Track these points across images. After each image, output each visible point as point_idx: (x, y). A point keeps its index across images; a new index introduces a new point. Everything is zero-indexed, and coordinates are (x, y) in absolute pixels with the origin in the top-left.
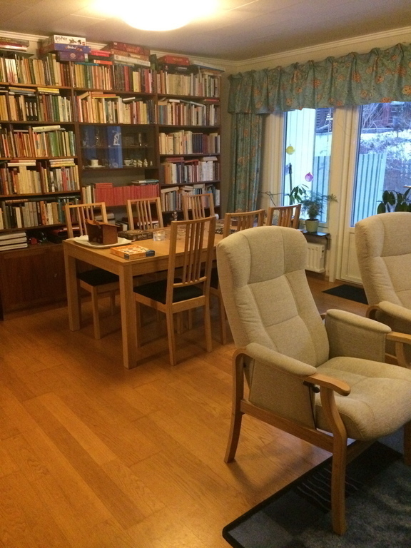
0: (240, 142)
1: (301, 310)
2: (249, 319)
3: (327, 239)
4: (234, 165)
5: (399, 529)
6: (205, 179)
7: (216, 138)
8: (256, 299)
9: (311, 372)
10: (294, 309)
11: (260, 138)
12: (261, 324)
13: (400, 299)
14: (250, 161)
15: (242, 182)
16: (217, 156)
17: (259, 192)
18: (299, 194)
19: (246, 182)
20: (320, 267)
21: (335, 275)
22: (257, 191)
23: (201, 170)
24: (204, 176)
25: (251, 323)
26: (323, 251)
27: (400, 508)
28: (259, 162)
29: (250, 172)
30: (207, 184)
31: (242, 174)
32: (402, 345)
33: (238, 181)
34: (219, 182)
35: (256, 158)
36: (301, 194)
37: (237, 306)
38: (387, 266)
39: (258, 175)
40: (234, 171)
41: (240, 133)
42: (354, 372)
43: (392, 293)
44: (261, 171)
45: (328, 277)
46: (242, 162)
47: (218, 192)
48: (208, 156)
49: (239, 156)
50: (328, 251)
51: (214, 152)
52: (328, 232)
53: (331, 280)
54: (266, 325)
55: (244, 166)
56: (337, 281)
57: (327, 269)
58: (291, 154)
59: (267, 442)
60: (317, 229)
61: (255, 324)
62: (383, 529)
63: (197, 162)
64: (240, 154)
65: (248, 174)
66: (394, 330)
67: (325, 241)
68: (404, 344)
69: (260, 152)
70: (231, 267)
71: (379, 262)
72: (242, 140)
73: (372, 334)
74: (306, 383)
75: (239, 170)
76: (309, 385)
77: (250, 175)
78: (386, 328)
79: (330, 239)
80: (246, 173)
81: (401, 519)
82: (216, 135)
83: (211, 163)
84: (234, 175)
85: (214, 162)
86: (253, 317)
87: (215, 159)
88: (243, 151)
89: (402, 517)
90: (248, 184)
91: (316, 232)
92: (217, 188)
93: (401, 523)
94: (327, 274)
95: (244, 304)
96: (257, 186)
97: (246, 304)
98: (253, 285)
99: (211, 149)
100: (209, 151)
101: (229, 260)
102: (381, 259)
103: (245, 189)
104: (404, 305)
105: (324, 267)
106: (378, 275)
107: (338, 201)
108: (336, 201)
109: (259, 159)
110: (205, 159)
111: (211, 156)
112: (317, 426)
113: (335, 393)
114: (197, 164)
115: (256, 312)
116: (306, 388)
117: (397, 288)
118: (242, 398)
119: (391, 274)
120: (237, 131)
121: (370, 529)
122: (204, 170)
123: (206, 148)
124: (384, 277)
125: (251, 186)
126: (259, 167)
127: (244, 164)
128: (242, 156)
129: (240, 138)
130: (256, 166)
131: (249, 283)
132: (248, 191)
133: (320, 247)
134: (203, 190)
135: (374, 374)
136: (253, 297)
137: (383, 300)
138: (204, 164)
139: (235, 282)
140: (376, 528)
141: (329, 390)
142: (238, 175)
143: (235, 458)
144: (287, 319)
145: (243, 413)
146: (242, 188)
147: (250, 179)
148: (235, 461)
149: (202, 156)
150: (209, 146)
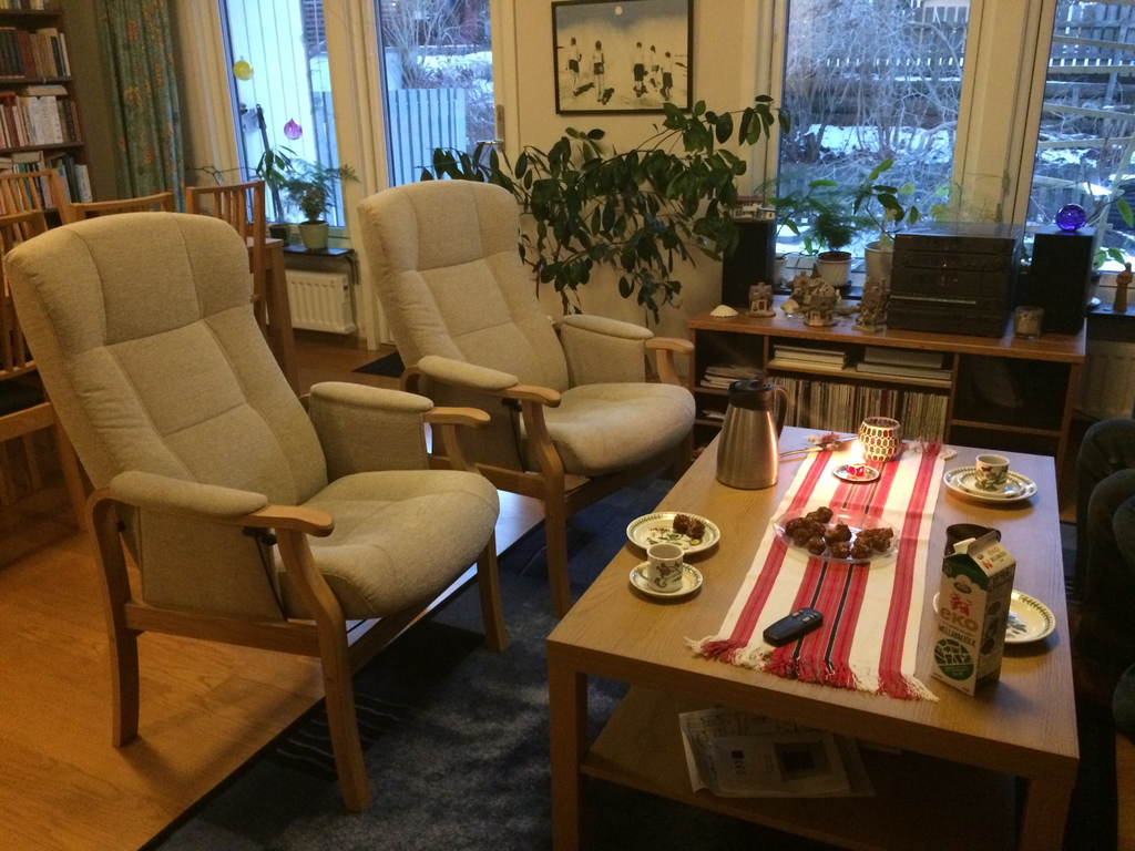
0: (121, 51)
1: (251, 393)
2: (114, 422)
3: (350, 261)
4: (117, 107)
5: (472, 765)
6: (40, 141)
7: (54, 40)
8: (130, 376)
9: (255, 504)
10: (236, 392)
11: (169, 42)
12: (149, 430)
13: (461, 349)
14: (155, 97)
15: (144, 144)
16: (67, 84)
17: (187, 168)
18: (276, 167)
19: (151, 144)
20: (345, 321)
21: (377, 335)
22: (181, 165)
23: (26, 117)
24: (39, 133)
25: (120, 430)
26: (345, 288)
27: (476, 729)
28: (176, 99)
29: (158, 123)
30: (49, 151)
31: (140, 130)
32: (453, 428)
33: (134, 145)
34: (82, 146)
35: (167, 91)
36: (282, 167)
37: (78, 397)
38: (432, 288)
39: (179, 127)
40: (119, 121)
41: (119, 30)
42: (370, 498)
43: (446, 339)
44: (183, 117)
45: (365, 341)
46: (135, 99)
47: (82, 170)
48: (41, 83)
49: (125, 85)
50: (356, 286)
51: (55, 73)
52: (349, 247)
53: (372, 346)
54: (165, 431)
55: (141, 110)
56: (382, 346)
57: (359, 324)
58: (247, 79)
59: (215, 683)
60: (325, 241)
61: (133, 431)
62: (442, 776)
63: (13, 98)
64: (126, 79)
65: (153, 127)
66: (438, 403)
67: (347, 267)
68: (458, 426)
69: (173, 75)
70: (45, 306)
71: (414, 281)
72: (128, 47)
73: (399, 417)
74: (249, 531)
75: (131, 118)
76: (257, 533)
77: (159, 130)
78: (423, 401)
79: (357, 262)
80: (149, 125)
81: (476, 749)
82: (53, 32)
83: (51, 103)
84: (120, 131)
85: (59, 98)
86: (128, 416)
87: (62, 91)
88: (132, 72)
89: (478, 744)
90: (157, 152)
91: (326, 248)
92: (79, 161)
93: (475, 755)
94: (362, 335)
95: (98, 389)
96: (181, 153)
97: (103, 389)
98: (119, 346)
99: (48, 68)
100: (41, 71)
101: (36, 290)
102: (417, 274)
103: (153, 163)
104: (469, 359)
105: (354, 321)
106: (415, 306)
107: (360, 178)
108: (356, 179)
109: (175, 91)
110: (32, 90)
111: (49, 83)
112: (287, 612)
113: (309, 537)
114: (14, 103)
115: (136, 406)
116: (251, 540)
117: (455, 332)
118: (128, 598)
119: (440, 304)
120: (111, 26)
121: (419, 784)
122: (36, 119)
123: (32, 64)
124: (426, 309)
125: (166, 154)
126: (177, 110)
127: (140, 104)
128: (134, 86)
129: (120, 42)
130: (169, 108)
131: (109, 342)
132: (159, 167)
133: (339, 280)
134: (41, 165)
135: (406, 494)
136: (121, 375)
137: (428, 354)
138: (31, 102)
139: (66, 342)
140: (428, 779)
141: (295, 534)
142: (131, 129)
143: (140, 732)
144: (218, 414)
145: (139, 632)
146: (147, 161)
147: (160, 139)
148: (140, 738)
149: (25, 84)
150: (38, 59)
